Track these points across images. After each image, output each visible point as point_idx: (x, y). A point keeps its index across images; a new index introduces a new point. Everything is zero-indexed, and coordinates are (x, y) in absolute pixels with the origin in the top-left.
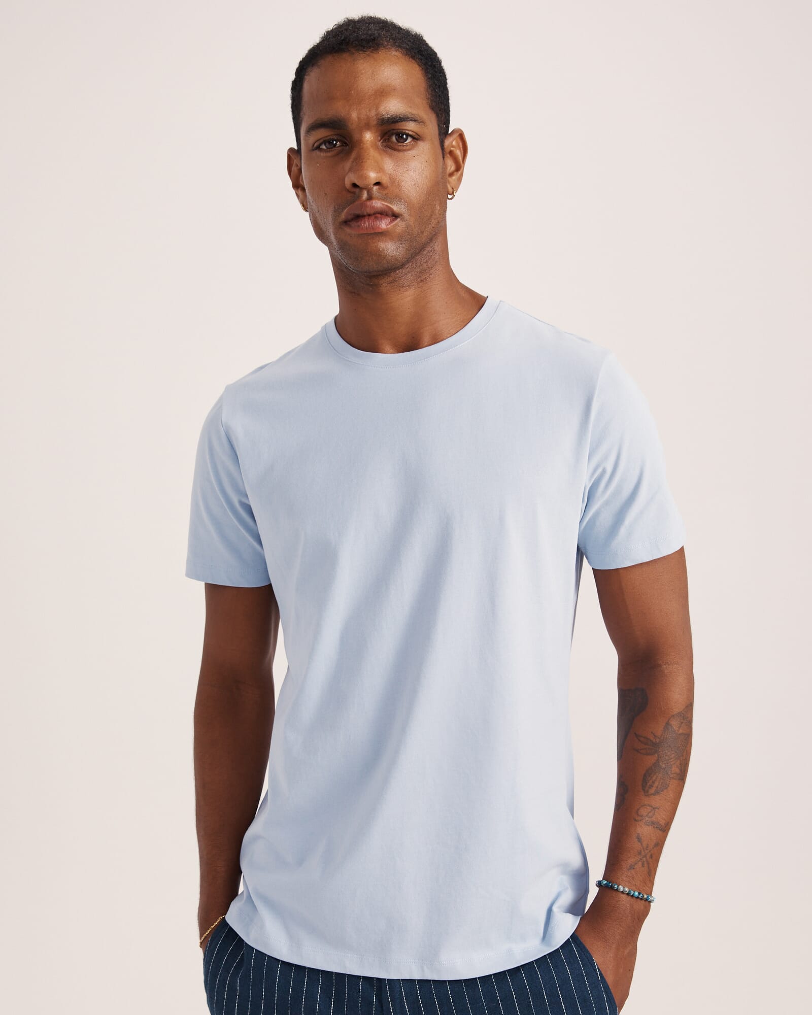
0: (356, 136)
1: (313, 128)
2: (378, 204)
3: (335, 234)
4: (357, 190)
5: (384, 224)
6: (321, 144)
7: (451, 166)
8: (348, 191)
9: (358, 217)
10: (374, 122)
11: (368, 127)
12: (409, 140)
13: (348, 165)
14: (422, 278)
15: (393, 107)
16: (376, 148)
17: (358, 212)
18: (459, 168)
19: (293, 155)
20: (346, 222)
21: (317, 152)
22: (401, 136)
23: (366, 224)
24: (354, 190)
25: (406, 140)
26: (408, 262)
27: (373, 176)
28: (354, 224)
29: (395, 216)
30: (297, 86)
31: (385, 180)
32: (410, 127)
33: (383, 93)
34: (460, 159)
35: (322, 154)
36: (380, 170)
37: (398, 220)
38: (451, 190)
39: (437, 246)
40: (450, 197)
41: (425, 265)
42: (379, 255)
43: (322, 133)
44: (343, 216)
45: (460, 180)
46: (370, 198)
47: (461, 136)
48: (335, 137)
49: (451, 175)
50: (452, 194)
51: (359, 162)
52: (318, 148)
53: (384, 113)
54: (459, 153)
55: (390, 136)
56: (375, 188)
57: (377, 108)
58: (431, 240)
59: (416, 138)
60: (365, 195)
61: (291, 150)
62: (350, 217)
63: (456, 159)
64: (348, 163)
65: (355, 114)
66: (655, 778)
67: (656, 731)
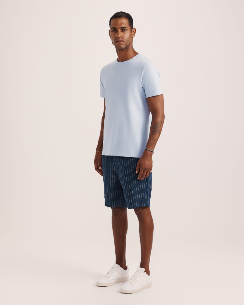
1: (112, 28)
2: (120, 40)
5: (121, 42)
9: (118, 41)
11: (119, 29)
15: (123, 26)
16: (120, 32)
19: (109, 31)
20: (116, 42)
21: (113, 31)
22: (124, 30)
23: (119, 42)
24: (117, 37)
26: (126, 48)
27: (120, 36)
29: (123, 41)
30: (110, 21)
31: (122, 36)
32: (126, 28)
33: (122, 24)
36: (121, 35)
42: (121, 47)
43: (113, 29)
45: (135, 35)
47: (135, 29)
48: (115, 30)
49: (133, 35)
54: (134, 31)
58: (130, 45)
59: (127, 30)
60: (119, 38)
63: (134, 32)
64: (117, 34)
65: (117, 27)
66: (154, 132)
67: (154, 125)
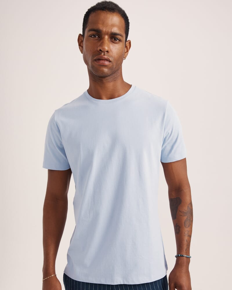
0: (103, 36)
2: (106, 57)
3: (91, 63)
4: (101, 52)
5: (107, 63)
6: (92, 35)
8: (98, 51)
9: (99, 60)
10: (109, 33)
11: (107, 34)
12: (118, 40)
13: (99, 44)
14: (115, 80)
15: (115, 30)
16: (108, 41)
17: (100, 58)
18: (127, 51)
20: (95, 60)
21: (91, 38)
22: (115, 39)
23: (102, 62)
24: (100, 51)
25: (117, 40)
26: (111, 75)
27: (106, 49)
28: (98, 61)
29: (110, 61)
31: (109, 51)
32: (119, 37)
34: (128, 49)
35: (92, 39)
36: (109, 47)
37: (111, 63)
38: (125, 57)
39: (120, 69)
40: (124, 59)
41: (116, 76)
42: (103, 71)
43: (92, 32)
44: (95, 58)
45: (127, 55)
46: (104, 55)
47: (130, 43)
48: (97, 34)
49: (126, 53)
50: (125, 58)
51: (102, 44)
52: (91, 36)
53: (113, 31)
54: (128, 47)
55: (113, 38)
56: (106, 52)
57: (111, 29)
60: (103, 54)
61: (80, 34)
62: (97, 59)
65: (104, 29)
66: (187, 223)
67: (186, 209)
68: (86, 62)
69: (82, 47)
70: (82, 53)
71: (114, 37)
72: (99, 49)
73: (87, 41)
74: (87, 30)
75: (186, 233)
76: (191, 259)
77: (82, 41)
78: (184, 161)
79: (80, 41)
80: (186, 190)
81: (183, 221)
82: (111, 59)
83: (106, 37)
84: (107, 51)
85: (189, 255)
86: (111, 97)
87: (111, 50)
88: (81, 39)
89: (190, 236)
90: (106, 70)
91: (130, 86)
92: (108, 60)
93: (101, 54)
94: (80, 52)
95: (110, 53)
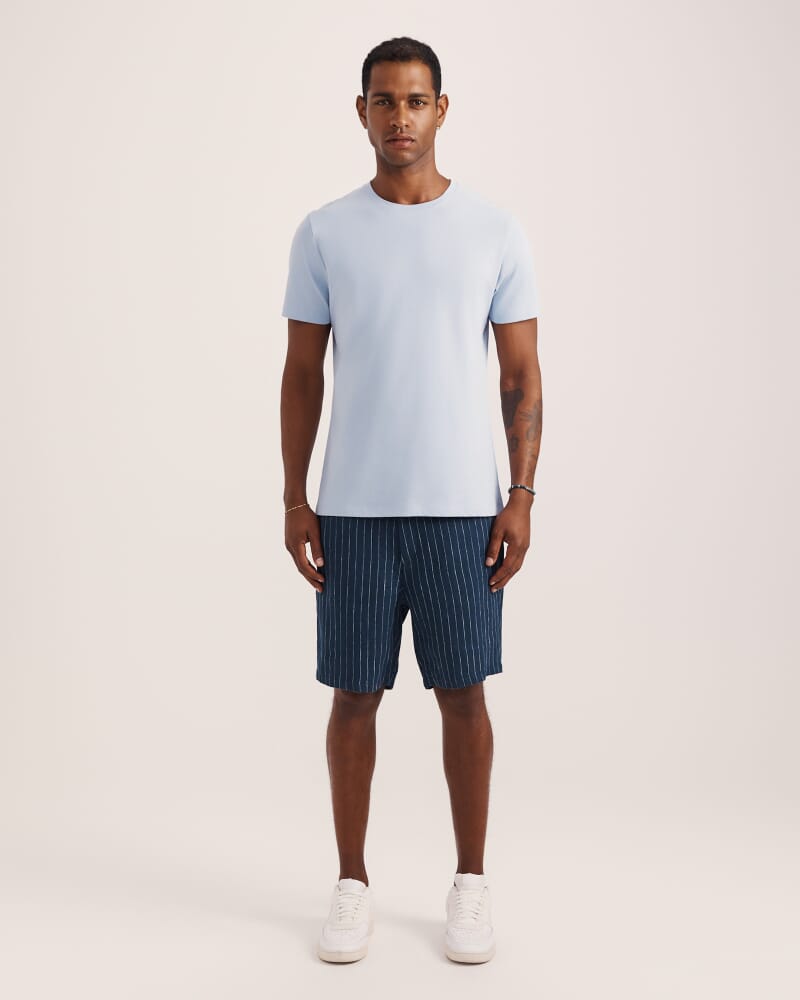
0: (397, 102)
1: (375, 94)
2: (404, 135)
3: (382, 146)
4: (396, 128)
5: (407, 144)
6: (379, 102)
7: (440, 112)
8: (391, 128)
9: (395, 140)
10: (406, 96)
11: (403, 98)
12: (422, 104)
14: (422, 169)
15: (417, 89)
16: (406, 108)
17: (394, 138)
18: (443, 113)
20: (388, 141)
21: (377, 105)
22: (418, 103)
23: (398, 143)
24: (394, 127)
25: (420, 104)
26: (415, 161)
27: (404, 122)
28: (392, 142)
29: (413, 141)
31: (409, 124)
32: (424, 99)
33: (411, 83)
34: (445, 109)
35: (380, 106)
36: (407, 119)
39: (430, 152)
41: (423, 162)
42: (403, 158)
43: (379, 98)
44: (387, 139)
46: (402, 132)
47: (446, 99)
48: (386, 100)
49: (440, 117)
50: (439, 127)
51: (398, 115)
53: (413, 92)
54: (444, 107)
56: (404, 128)
57: (409, 89)
58: (428, 150)
59: (425, 103)
60: (399, 130)
61: (359, 97)
62: (390, 140)
63: (442, 109)
64: (392, 114)
65: (397, 92)
66: (532, 433)
67: (530, 409)
68: (373, 143)
69: (365, 118)
70: (365, 127)
71: (414, 101)
72: (391, 123)
73: (371, 108)
74: (369, 94)
75: (529, 450)
76: (535, 497)
77: (364, 108)
78: (532, 323)
79: (360, 107)
80: (532, 377)
81: (525, 429)
82: (413, 137)
83: (403, 103)
84: (407, 126)
85: (532, 487)
86: (416, 201)
87: (412, 122)
88: (361, 103)
89: (535, 457)
90: (408, 156)
91: (447, 183)
92: (408, 139)
93: (395, 131)
94: (362, 126)
95: (412, 128)
